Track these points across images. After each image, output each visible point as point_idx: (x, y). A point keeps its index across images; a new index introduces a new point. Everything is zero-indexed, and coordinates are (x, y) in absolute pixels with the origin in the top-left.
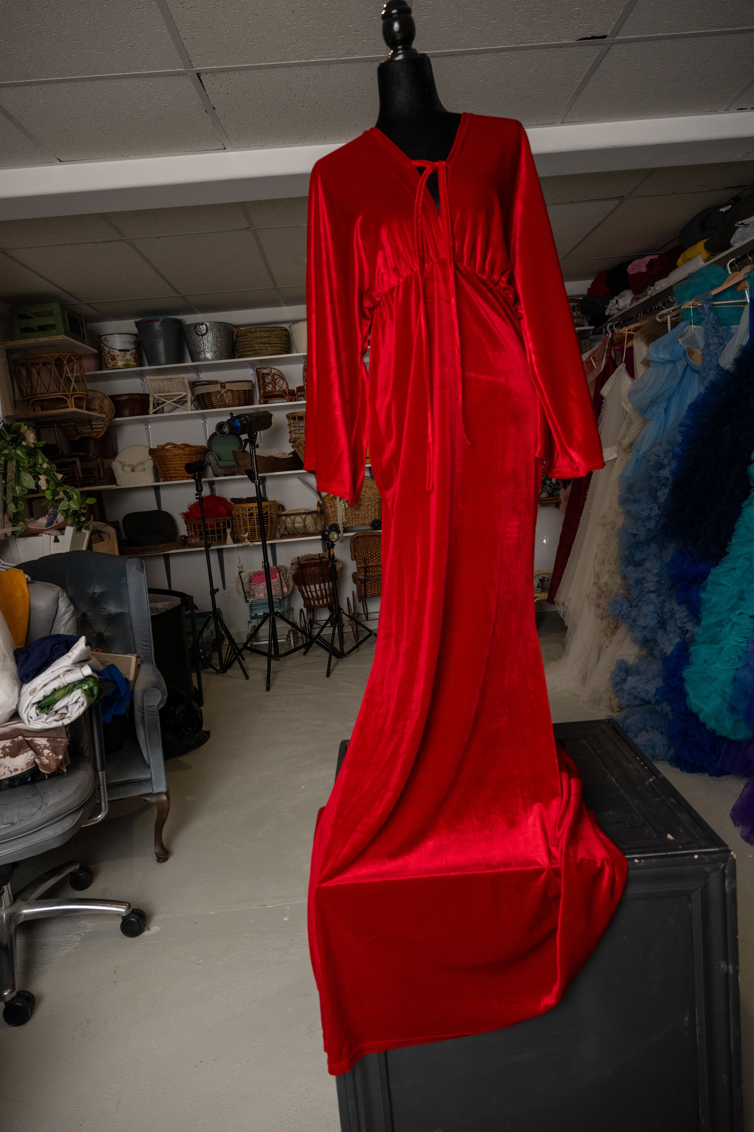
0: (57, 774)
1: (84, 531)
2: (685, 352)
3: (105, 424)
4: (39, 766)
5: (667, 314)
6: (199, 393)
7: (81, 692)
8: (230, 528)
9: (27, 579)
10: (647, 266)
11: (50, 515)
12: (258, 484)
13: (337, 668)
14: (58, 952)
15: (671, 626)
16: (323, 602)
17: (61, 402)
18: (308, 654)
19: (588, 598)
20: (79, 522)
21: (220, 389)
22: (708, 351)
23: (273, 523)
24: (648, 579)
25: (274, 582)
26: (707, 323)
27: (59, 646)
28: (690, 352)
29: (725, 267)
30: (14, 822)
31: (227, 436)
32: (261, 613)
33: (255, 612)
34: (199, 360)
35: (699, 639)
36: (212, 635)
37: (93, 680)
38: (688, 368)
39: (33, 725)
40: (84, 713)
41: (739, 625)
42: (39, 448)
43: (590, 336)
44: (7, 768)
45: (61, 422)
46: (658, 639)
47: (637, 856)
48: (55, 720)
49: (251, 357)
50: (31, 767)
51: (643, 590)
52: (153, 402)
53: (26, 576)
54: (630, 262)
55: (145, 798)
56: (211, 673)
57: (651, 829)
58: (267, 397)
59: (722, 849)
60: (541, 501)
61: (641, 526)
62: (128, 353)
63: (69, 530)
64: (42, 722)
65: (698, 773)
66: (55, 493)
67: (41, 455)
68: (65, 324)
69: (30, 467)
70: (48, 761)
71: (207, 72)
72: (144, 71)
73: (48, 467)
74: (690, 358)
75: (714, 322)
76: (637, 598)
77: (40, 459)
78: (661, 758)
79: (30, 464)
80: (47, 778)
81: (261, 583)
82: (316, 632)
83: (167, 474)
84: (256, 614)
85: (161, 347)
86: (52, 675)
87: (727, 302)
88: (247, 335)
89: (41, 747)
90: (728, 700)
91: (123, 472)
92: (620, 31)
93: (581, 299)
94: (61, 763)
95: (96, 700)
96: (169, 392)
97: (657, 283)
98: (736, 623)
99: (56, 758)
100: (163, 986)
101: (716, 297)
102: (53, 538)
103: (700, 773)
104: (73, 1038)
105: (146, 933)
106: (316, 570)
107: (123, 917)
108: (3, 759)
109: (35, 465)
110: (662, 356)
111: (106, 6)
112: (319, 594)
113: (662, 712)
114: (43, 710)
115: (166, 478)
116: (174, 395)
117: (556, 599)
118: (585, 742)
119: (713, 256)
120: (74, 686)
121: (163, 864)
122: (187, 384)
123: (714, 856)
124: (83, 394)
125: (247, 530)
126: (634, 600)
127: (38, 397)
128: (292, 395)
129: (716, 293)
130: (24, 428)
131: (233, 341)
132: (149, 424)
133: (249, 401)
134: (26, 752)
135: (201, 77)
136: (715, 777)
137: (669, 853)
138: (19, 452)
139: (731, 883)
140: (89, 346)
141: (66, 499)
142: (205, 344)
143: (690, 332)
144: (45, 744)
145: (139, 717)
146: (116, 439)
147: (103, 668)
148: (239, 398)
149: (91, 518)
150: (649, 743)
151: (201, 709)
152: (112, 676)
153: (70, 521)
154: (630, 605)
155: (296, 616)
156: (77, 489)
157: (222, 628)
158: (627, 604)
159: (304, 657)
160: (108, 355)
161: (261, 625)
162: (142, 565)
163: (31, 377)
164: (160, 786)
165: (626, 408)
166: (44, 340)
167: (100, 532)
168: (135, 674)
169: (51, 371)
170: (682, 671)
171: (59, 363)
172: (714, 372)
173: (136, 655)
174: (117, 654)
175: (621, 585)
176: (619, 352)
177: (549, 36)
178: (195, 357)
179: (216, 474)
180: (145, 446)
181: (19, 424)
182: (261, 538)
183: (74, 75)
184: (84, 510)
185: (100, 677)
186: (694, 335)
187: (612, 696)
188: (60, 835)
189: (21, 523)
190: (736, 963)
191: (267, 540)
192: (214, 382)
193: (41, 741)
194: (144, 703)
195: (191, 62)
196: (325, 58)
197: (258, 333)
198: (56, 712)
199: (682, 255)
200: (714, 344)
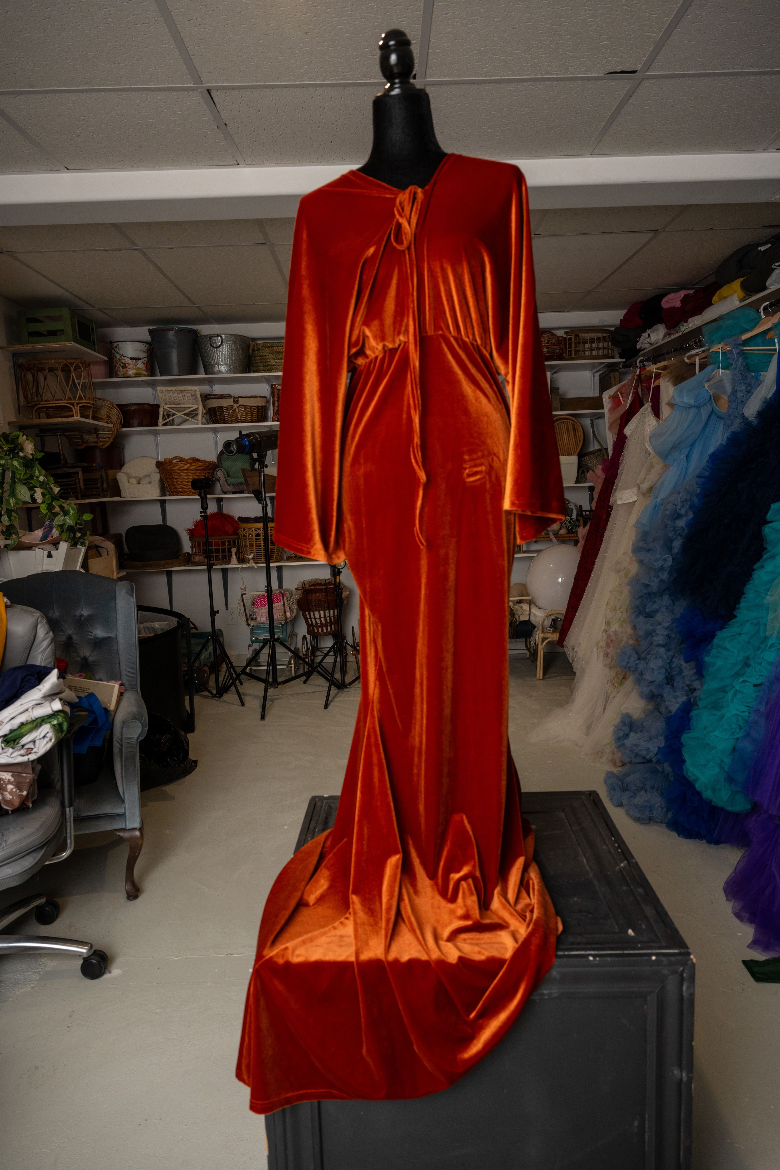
0: (22, 809)
1: (79, 546)
2: (711, 397)
3: (112, 434)
4: (2, 801)
5: (696, 355)
6: (212, 406)
7: (50, 727)
8: (235, 548)
9: (6, 603)
10: (681, 300)
11: (46, 528)
12: (264, 505)
13: (337, 699)
14: (14, 990)
15: (678, 682)
16: (327, 629)
17: (65, 410)
18: (308, 682)
19: (597, 645)
20: (74, 537)
21: (232, 403)
22: (734, 398)
24: (658, 632)
25: (277, 606)
26: (735, 369)
27: (31, 677)
28: (716, 398)
29: (758, 311)
31: (233, 455)
32: (261, 638)
33: (256, 636)
34: (213, 372)
35: (701, 704)
36: (210, 657)
37: (62, 715)
38: (713, 414)
40: (51, 749)
41: (742, 693)
42: (37, 460)
43: (620, 368)
45: (67, 430)
46: (665, 695)
47: (592, 952)
48: (21, 755)
49: (267, 372)
51: (652, 644)
52: (163, 414)
53: (6, 600)
54: (664, 295)
55: (118, 834)
56: (206, 697)
57: (613, 920)
59: (683, 951)
60: (559, 538)
61: (654, 577)
62: (140, 362)
63: (64, 546)
64: (7, 756)
65: (695, 839)
66: (50, 507)
67: (38, 467)
68: (74, 330)
69: (26, 479)
70: (11, 797)
71: (218, 89)
72: (151, 85)
73: (45, 480)
74: (716, 404)
75: (742, 368)
76: (645, 651)
77: (37, 472)
78: (659, 821)
79: (27, 474)
80: (10, 813)
81: (264, 606)
82: (318, 659)
83: (174, 488)
84: (257, 639)
85: (174, 357)
86: (20, 709)
87: (757, 348)
88: (264, 350)
89: (4, 782)
90: (727, 770)
91: (128, 483)
92: (651, 67)
93: (613, 329)
94: (25, 799)
95: (65, 735)
96: (180, 404)
97: (690, 320)
98: (739, 691)
99: (19, 793)
100: (117, 1035)
101: (746, 342)
102: (46, 553)
103: (697, 840)
104: (19, 1085)
105: (107, 976)
106: (321, 596)
107: (84, 959)
109: (32, 477)
110: (686, 401)
111: (110, 20)
112: (323, 621)
113: (663, 772)
114: (9, 744)
115: (173, 493)
116: (184, 407)
117: (565, 643)
118: (563, 815)
119: (750, 296)
120: (43, 721)
121: (133, 902)
122: (199, 396)
123: (673, 959)
124: (90, 403)
125: (252, 551)
126: (643, 653)
127: (42, 404)
129: (747, 338)
130: (22, 439)
131: (249, 355)
132: (158, 436)
133: (262, 418)
135: (212, 94)
136: (713, 845)
137: (626, 952)
138: (15, 463)
139: (688, 988)
140: (99, 353)
141: (62, 514)
142: (220, 356)
143: (717, 377)
144: (8, 779)
145: (118, 749)
146: (123, 449)
147: (77, 700)
148: (252, 414)
149: (88, 533)
150: (647, 804)
151: (188, 739)
152: (90, 705)
153: (64, 536)
154: (638, 658)
155: (298, 643)
156: (73, 502)
157: (221, 651)
158: (635, 656)
159: (303, 686)
160: (120, 363)
161: (261, 649)
162: (132, 589)
163: (38, 383)
164: (133, 822)
165: (649, 449)
166: (51, 345)
167: (97, 547)
168: (116, 703)
169: (57, 377)
170: (682, 735)
171: (66, 369)
172: (738, 421)
173: (120, 682)
174: (101, 680)
175: (631, 635)
176: (646, 390)
177: (577, 68)
178: (208, 370)
179: (225, 491)
180: (153, 458)
181: (18, 433)
182: (266, 560)
183: (79, 86)
184: (79, 525)
185: (71, 711)
186: (721, 380)
187: (615, 750)
188: (19, 874)
189: (14, 536)
190: (690, 1069)
191: (272, 562)
192: (227, 396)
193: (6, 776)
194: (123, 734)
195: (200, 78)
196: (340, 80)
197: (274, 348)
198: (23, 746)
199: (717, 292)
200: (741, 391)
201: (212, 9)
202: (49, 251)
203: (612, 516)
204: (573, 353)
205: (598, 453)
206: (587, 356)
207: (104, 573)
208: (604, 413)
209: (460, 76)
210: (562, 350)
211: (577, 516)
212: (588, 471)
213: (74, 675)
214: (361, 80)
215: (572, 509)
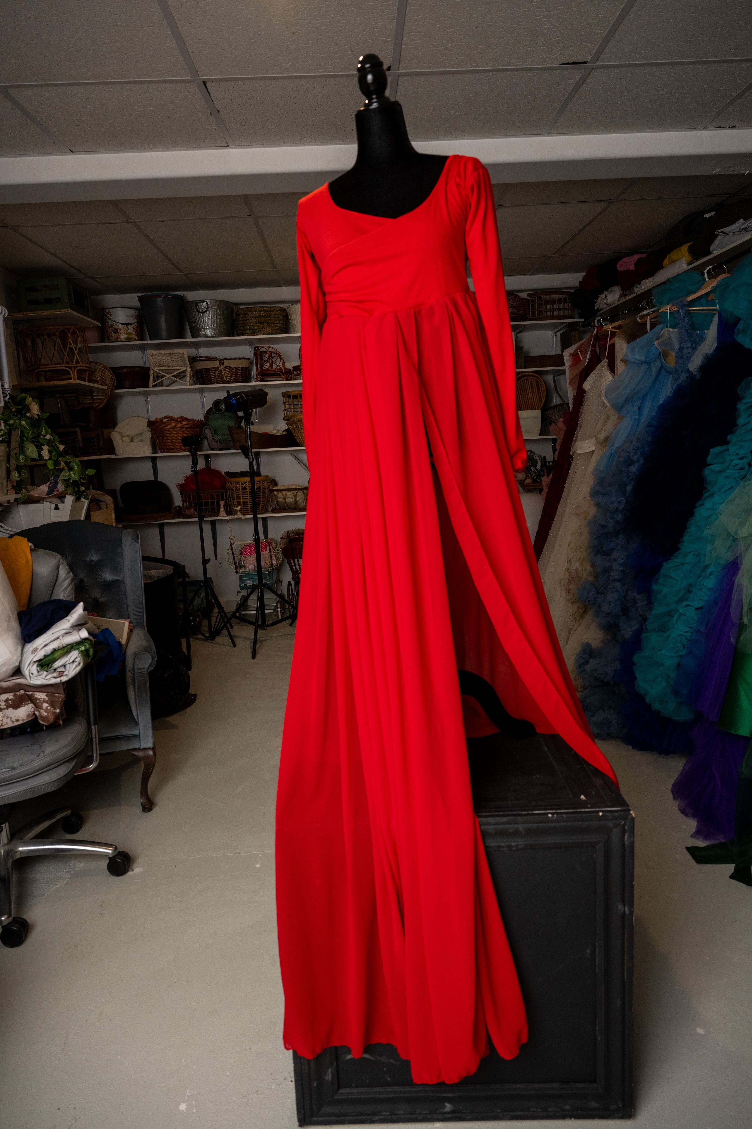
0: (54, 726)
1: (82, 500)
2: (660, 354)
3: (106, 396)
4: (39, 717)
5: (648, 315)
6: (198, 368)
7: (78, 653)
8: (223, 501)
9: (30, 547)
10: (635, 264)
11: (51, 483)
12: (251, 460)
14: (50, 886)
15: (633, 613)
17: (64, 374)
18: (293, 625)
19: (560, 583)
20: (79, 491)
21: (218, 365)
22: (681, 354)
23: (265, 497)
24: (614, 568)
25: (264, 554)
26: (682, 327)
27: (59, 610)
28: (665, 355)
29: (703, 274)
30: (15, 766)
31: (222, 413)
32: (250, 584)
33: (245, 582)
34: (199, 336)
35: (650, 628)
36: (202, 603)
37: (89, 642)
38: (663, 369)
39: (33, 681)
40: (80, 672)
41: (685, 615)
42: (43, 420)
43: (580, 328)
44: (9, 718)
45: (66, 392)
46: (621, 625)
47: (551, 811)
48: (54, 677)
49: (250, 335)
50: (31, 719)
51: (609, 579)
52: (154, 375)
53: (30, 544)
54: (620, 258)
55: (133, 753)
56: (200, 639)
57: (568, 790)
58: (264, 375)
59: (624, 808)
60: (525, 487)
61: (610, 518)
62: (131, 327)
63: (69, 499)
64: (42, 678)
65: (647, 750)
66: (56, 463)
67: (44, 427)
68: (70, 297)
69: (33, 438)
70: (46, 714)
71: (212, 81)
72: (153, 78)
73: (51, 438)
74: (665, 360)
75: (688, 327)
76: (603, 586)
77: (43, 431)
78: (615, 736)
79: (34, 434)
80: (45, 729)
81: (251, 555)
83: (165, 446)
84: (245, 585)
85: (163, 322)
86: (52, 637)
87: (701, 308)
88: (247, 314)
89: (40, 701)
90: (672, 684)
91: (122, 442)
92: (600, 58)
93: (573, 291)
94: (58, 717)
95: (91, 660)
96: (169, 366)
97: (643, 282)
98: (683, 614)
99: (53, 711)
100: (144, 919)
101: (692, 303)
102: (53, 506)
103: (649, 752)
105: (130, 873)
107: (110, 858)
108: (6, 710)
109: (39, 435)
110: (637, 357)
111: (120, 24)
113: (619, 693)
114: (44, 667)
115: (164, 450)
116: (173, 369)
119: (697, 259)
120: (72, 647)
121: (148, 813)
122: (187, 359)
123: (616, 814)
124: (86, 366)
125: (239, 503)
126: (601, 587)
127: (42, 368)
128: (288, 374)
129: (692, 299)
130: (29, 399)
131: (233, 319)
132: (148, 396)
133: (246, 378)
134: (27, 704)
135: (206, 85)
136: (663, 756)
137: (578, 810)
138: (23, 423)
139: (629, 838)
140: (92, 319)
141: (67, 469)
142: (206, 321)
143: (666, 334)
144: (44, 699)
145: (130, 678)
146: (116, 409)
147: (98, 632)
148: (236, 375)
149: (90, 487)
150: (605, 721)
151: (188, 674)
152: (108, 638)
153: (70, 490)
154: (596, 592)
155: (284, 589)
156: (78, 458)
157: (212, 596)
158: (594, 591)
159: (289, 628)
160: (112, 328)
161: (249, 595)
162: (137, 536)
163: (36, 348)
164: (147, 742)
165: (606, 402)
166: (49, 313)
167: (98, 501)
168: (127, 638)
169: (55, 343)
170: (634, 657)
171: (63, 335)
172: (684, 375)
173: (128, 620)
174: (110, 618)
175: (591, 573)
176: (602, 348)
177: (533, 60)
178: (195, 333)
179: (212, 447)
180: (144, 418)
181: (24, 395)
182: (253, 512)
183: (88, 80)
184: (84, 480)
185: (95, 640)
186: (670, 338)
187: (577, 677)
188: (55, 780)
189: (24, 491)
190: (632, 905)
191: (259, 514)
192: (213, 359)
193: (41, 696)
194: (135, 665)
195: (197, 72)
196: (323, 73)
197: (257, 312)
198: (55, 670)
199: (668, 256)
200: (687, 348)
201: (211, 14)
202: (50, 225)
203: (573, 464)
204: (536, 314)
205: (560, 407)
206: (549, 316)
207: (106, 523)
208: (565, 370)
210: (526, 311)
211: (541, 466)
212: (551, 424)
213: (89, 613)
214: (341, 72)
215: (537, 460)
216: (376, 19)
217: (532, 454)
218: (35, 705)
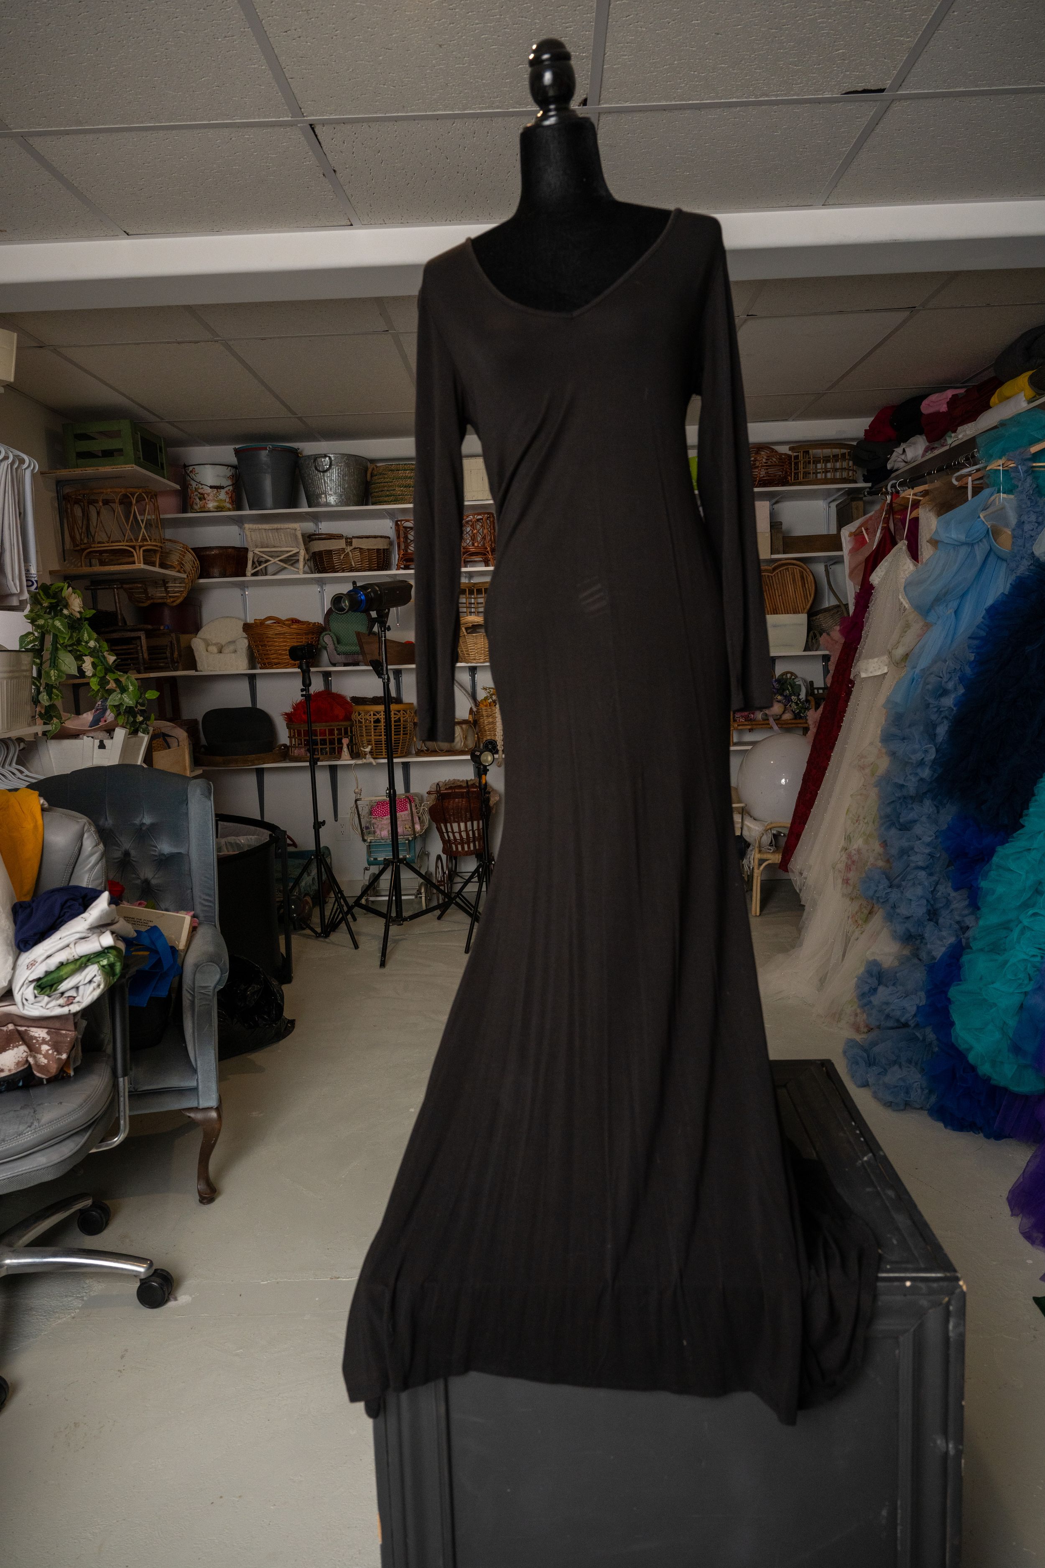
0: (60, 1078)
1: (140, 734)
2: (988, 532)
3: (185, 587)
4: (34, 1067)
5: (968, 474)
6: (317, 550)
7: (98, 968)
8: (348, 737)
9: (42, 805)
10: (948, 403)
11: (97, 710)
12: (386, 681)
14: (49, 1321)
15: (945, 918)
16: (469, 847)
17: (124, 555)
18: (443, 918)
19: (834, 868)
20: (135, 721)
21: (344, 546)
22: (1021, 532)
23: (407, 734)
24: (916, 849)
25: (402, 815)
26: (1022, 492)
27: (74, 902)
28: (995, 532)
31: (345, 613)
32: (381, 858)
33: (374, 855)
34: (318, 505)
35: (975, 945)
36: (313, 884)
37: (114, 952)
38: (992, 553)
39: (29, 1011)
40: (99, 999)
41: (1033, 930)
42: (86, 619)
43: (865, 496)
45: (126, 581)
46: (926, 935)
48: (59, 1005)
49: (390, 504)
50: (22, 1068)
51: (908, 866)
52: (253, 560)
53: (42, 801)
54: (925, 396)
55: (188, 1115)
56: (308, 936)
58: (409, 561)
59: (948, 1274)
60: (782, 724)
61: (911, 774)
62: (223, 491)
63: (120, 734)
64: (42, 1007)
65: (968, 1131)
66: (103, 682)
67: (88, 629)
68: (136, 449)
69: (71, 645)
70: (46, 1061)
71: (324, 123)
72: (237, 119)
73: (96, 645)
74: (995, 541)
75: (1031, 492)
76: (898, 876)
77: (86, 635)
78: (918, 1106)
79: (73, 639)
80: (43, 1083)
81: (386, 816)
82: (457, 888)
83: (266, 659)
84: (375, 859)
85: (268, 484)
86: (58, 944)
88: (386, 474)
89: (38, 1041)
90: (1011, 1036)
91: (206, 653)
92: (905, 83)
93: (855, 443)
94: (64, 1064)
95: (118, 980)
96: (275, 547)
97: (960, 429)
98: (1028, 927)
99: (57, 1057)
100: (184, 1382)
101: (1037, 457)
102: (97, 742)
103: (971, 1133)
104: (53, 1447)
105: (171, 1304)
106: (461, 802)
107: (141, 1280)
109: (79, 642)
110: (954, 536)
111: (182, 32)
112: (464, 836)
113: (924, 1040)
114: (44, 990)
115: (265, 664)
116: (281, 551)
117: (790, 866)
118: (785, 1091)
119: (1040, 396)
120: (88, 960)
121: (207, 1206)
122: (300, 537)
123: (935, 1285)
124: (156, 546)
125: (370, 741)
126: (896, 878)
127: (94, 547)
129: (1037, 450)
130: (67, 592)
131: (367, 481)
132: (246, 589)
133: (383, 565)
134: (17, 1047)
135: (316, 130)
136: (992, 1141)
138: (58, 623)
139: (956, 1326)
140: (168, 479)
141: (118, 690)
142: (328, 483)
143: (997, 503)
144: (43, 1038)
145: (188, 1001)
146: (200, 607)
147: (134, 934)
148: (370, 560)
149: (153, 716)
150: (902, 1084)
151: (282, 991)
152: (153, 943)
153: (121, 720)
154: (889, 885)
155: (431, 865)
156: (133, 676)
157: (328, 876)
158: (886, 883)
159: (437, 923)
160: (196, 493)
161: (381, 872)
162: (209, 790)
163: (88, 520)
164: (208, 1098)
165: (904, 603)
166: (107, 469)
167: (165, 736)
168: (187, 940)
169: (114, 512)
170: (949, 989)
171: (125, 501)
172: (1026, 563)
173: (192, 913)
174: (167, 910)
175: (880, 855)
176: (900, 524)
177: (803, 87)
178: (312, 501)
179: (334, 662)
180: (239, 619)
181: (62, 584)
182: (388, 755)
183: (142, 122)
184: (141, 706)
185: (127, 949)
186: (1003, 508)
187: (859, 1011)
188: (56, 1164)
189: (55, 720)
190: (959, 1440)
191: (396, 757)
192: (337, 537)
193: (39, 1033)
194: (196, 982)
195: (301, 109)
196: (486, 109)
197: (400, 472)
198: (62, 994)
199: (997, 391)
200: (1029, 522)
201: (316, 16)
202: (104, 346)
203: (854, 693)
204: (801, 476)
205: (835, 610)
206: (820, 479)
207: (175, 769)
208: (842, 556)
209: (645, 101)
210: (786, 472)
211: (807, 695)
212: (821, 635)
213: (132, 904)
214: (514, 108)
215: (800, 685)
216: (563, 21)
217: (793, 677)
218: (29, 1047)
